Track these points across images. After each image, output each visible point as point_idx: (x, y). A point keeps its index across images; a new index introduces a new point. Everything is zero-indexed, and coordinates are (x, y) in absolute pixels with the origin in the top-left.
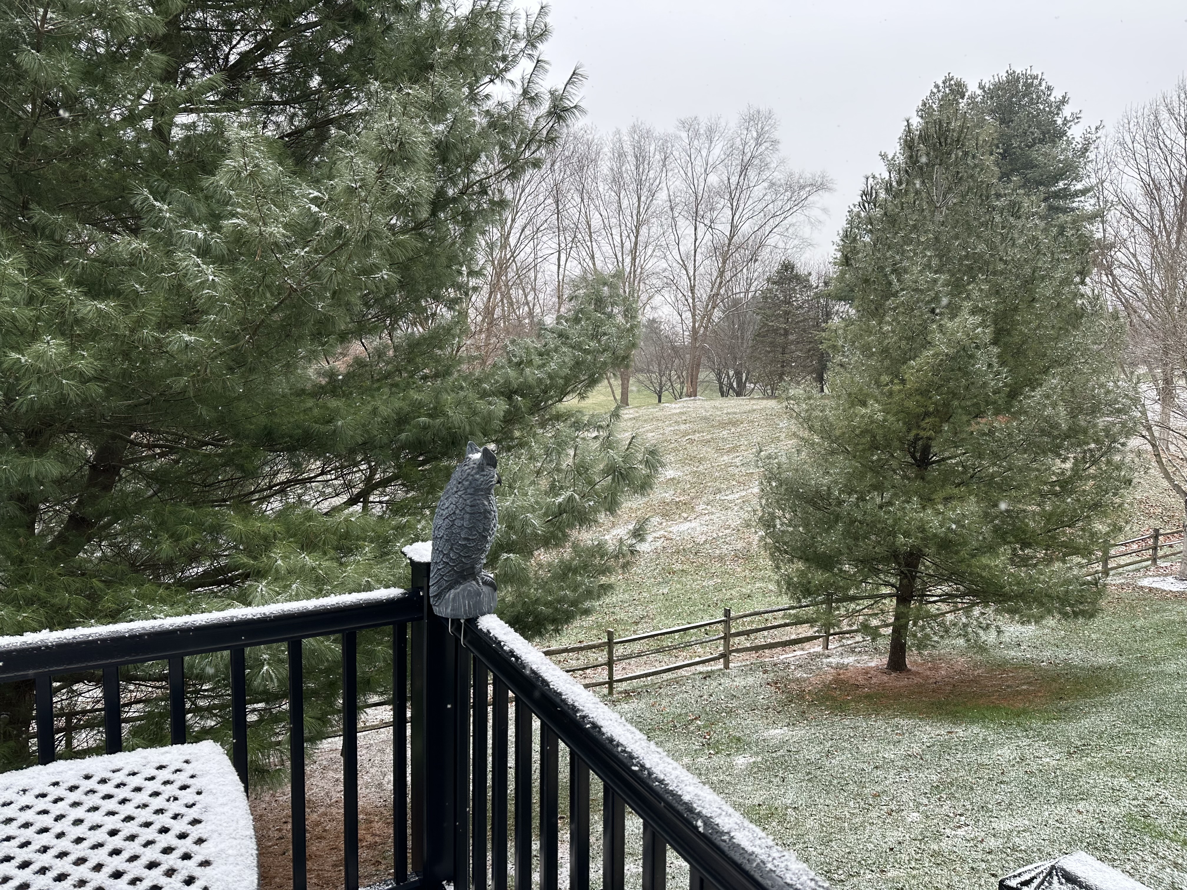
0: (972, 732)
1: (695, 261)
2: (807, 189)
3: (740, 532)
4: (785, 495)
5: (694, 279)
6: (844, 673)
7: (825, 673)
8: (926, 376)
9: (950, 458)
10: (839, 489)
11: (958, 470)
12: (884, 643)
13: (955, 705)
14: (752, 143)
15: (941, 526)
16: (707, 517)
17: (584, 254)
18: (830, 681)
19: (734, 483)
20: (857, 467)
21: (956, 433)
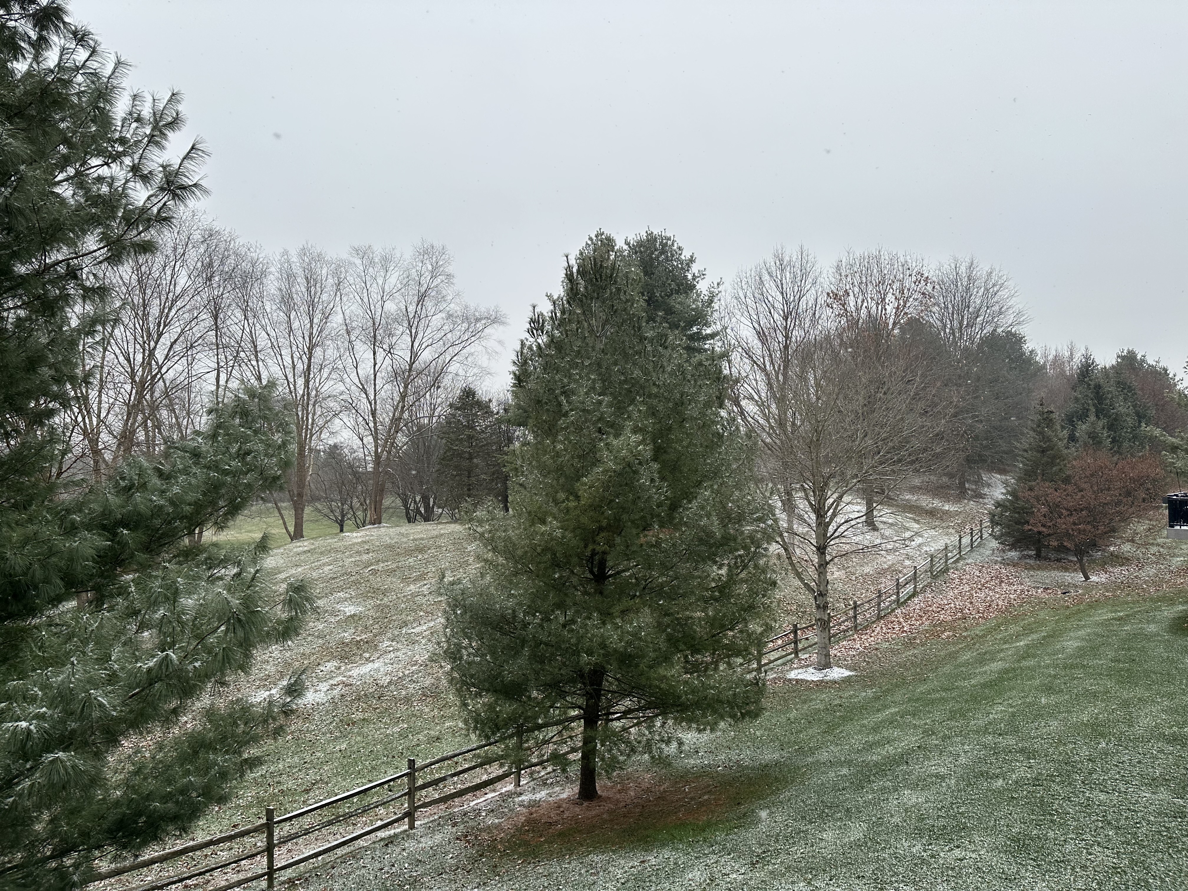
0: (663, 857)
1: (375, 385)
2: (483, 322)
3: (428, 667)
4: (471, 623)
5: (375, 403)
6: (536, 812)
7: (518, 814)
8: (598, 492)
9: (624, 571)
10: (524, 612)
11: (631, 583)
12: (574, 771)
13: (645, 829)
14: (428, 276)
15: (621, 640)
16: (392, 655)
17: (249, 374)
18: (523, 823)
19: (422, 614)
20: (540, 587)
21: (628, 546)
